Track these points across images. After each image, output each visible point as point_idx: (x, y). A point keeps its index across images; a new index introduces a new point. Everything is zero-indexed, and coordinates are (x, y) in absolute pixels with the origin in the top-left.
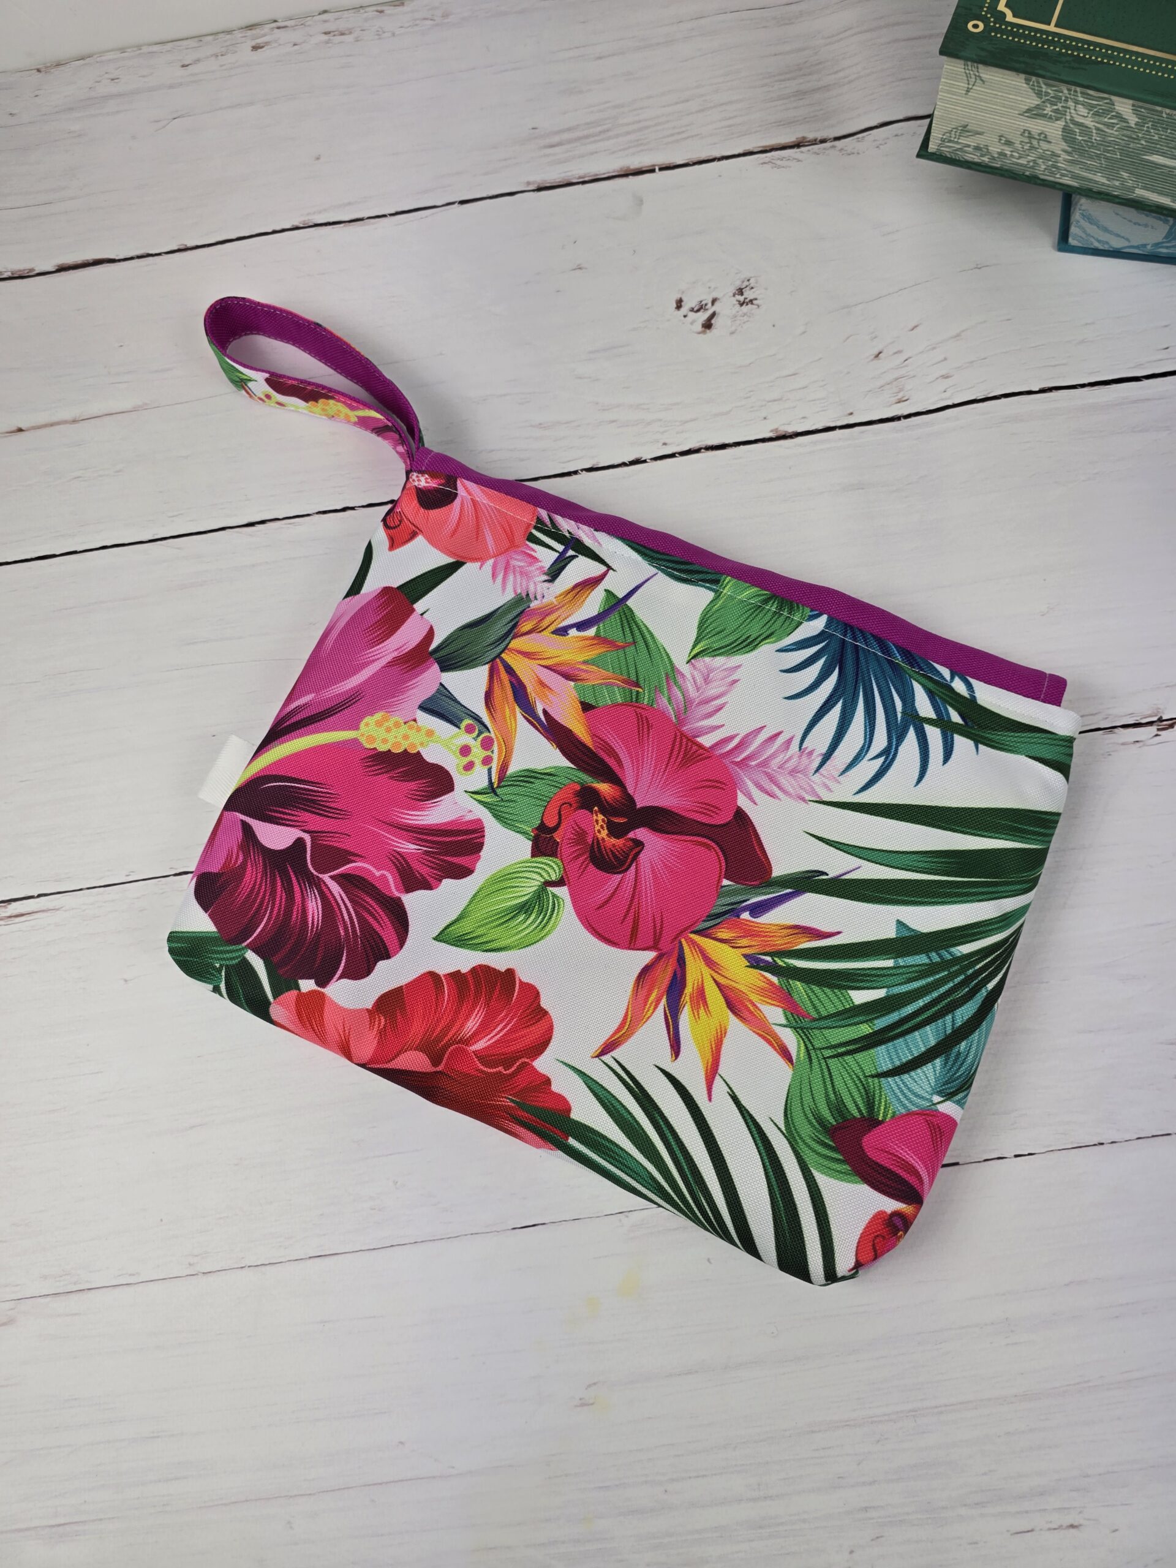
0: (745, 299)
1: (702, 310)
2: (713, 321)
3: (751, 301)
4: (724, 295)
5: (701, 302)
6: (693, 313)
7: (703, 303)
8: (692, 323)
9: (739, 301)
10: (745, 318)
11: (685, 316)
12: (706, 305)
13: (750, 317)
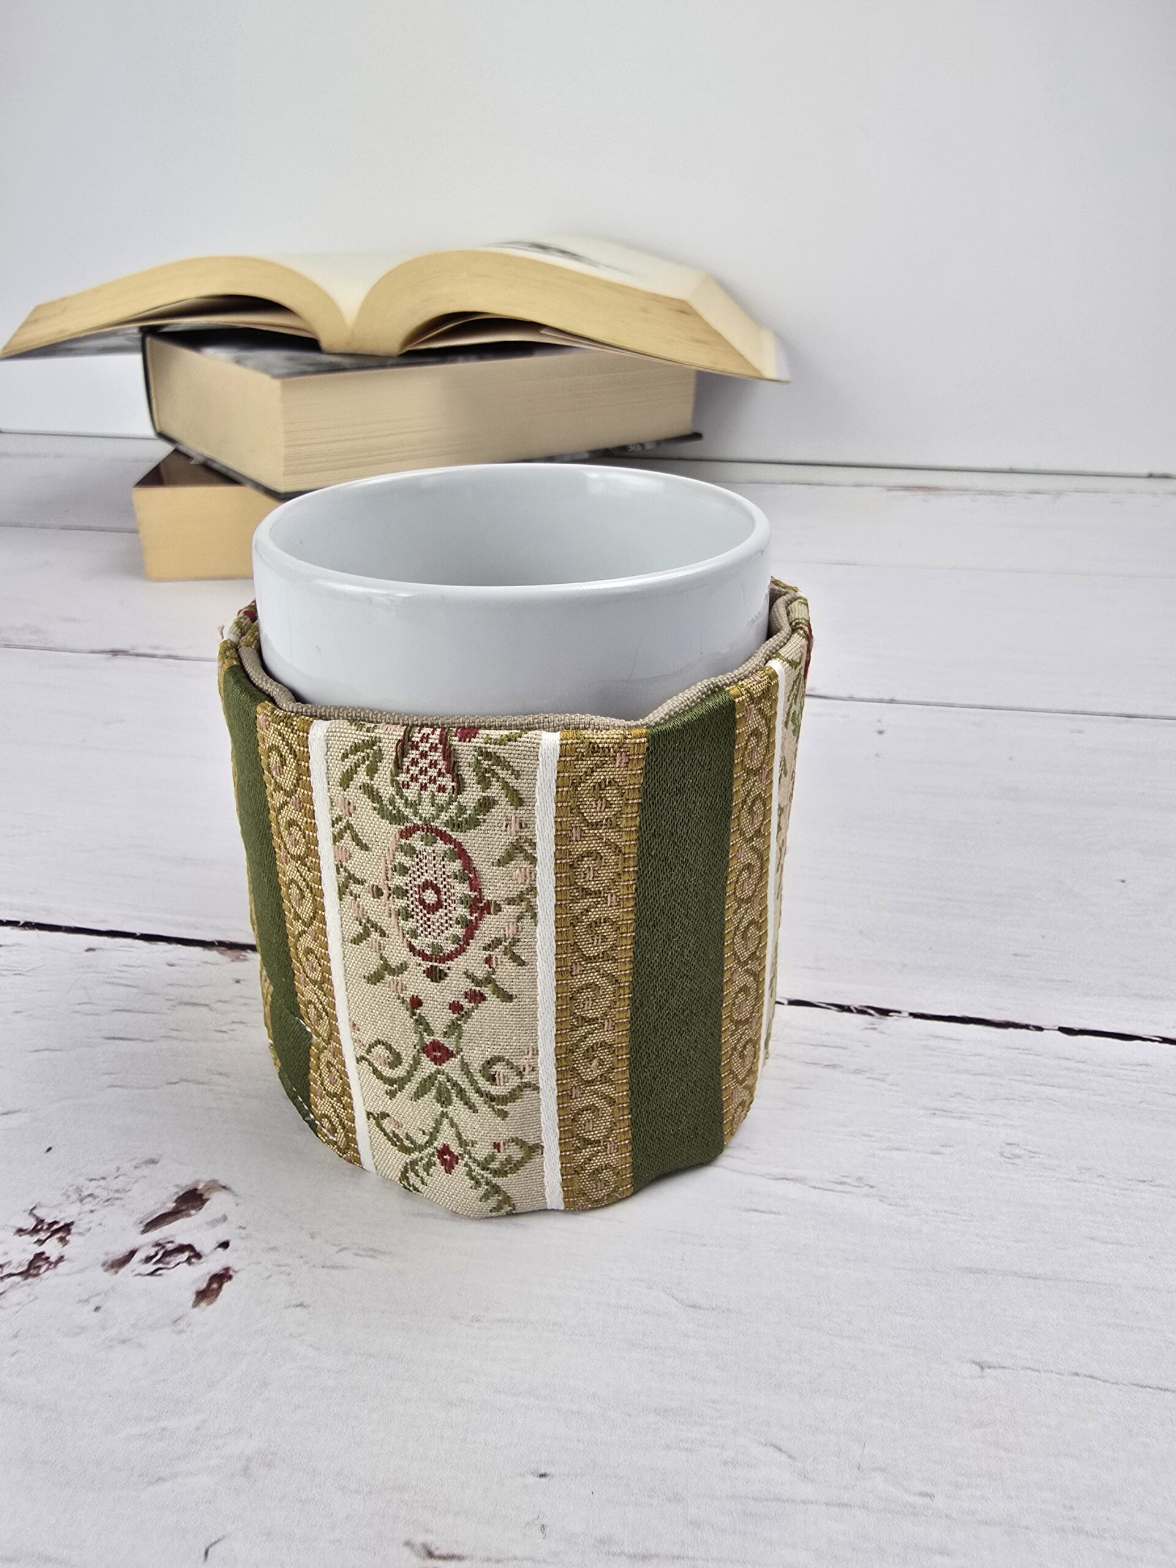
0: (41, 1242)
1: (170, 1247)
2: (171, 1205)
3: (35, 1231)
4: (82, 1271)
5: (152, 1274)
6: (198, 1249)
7: (151, 1267)
8: (225, 1218)
9: (62, 1240)
10: (91, 1188)
11: (225, 1245)
12: (148, 1259)
13: (79, 1190)
